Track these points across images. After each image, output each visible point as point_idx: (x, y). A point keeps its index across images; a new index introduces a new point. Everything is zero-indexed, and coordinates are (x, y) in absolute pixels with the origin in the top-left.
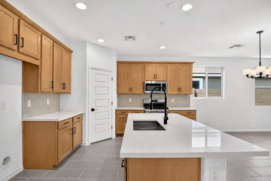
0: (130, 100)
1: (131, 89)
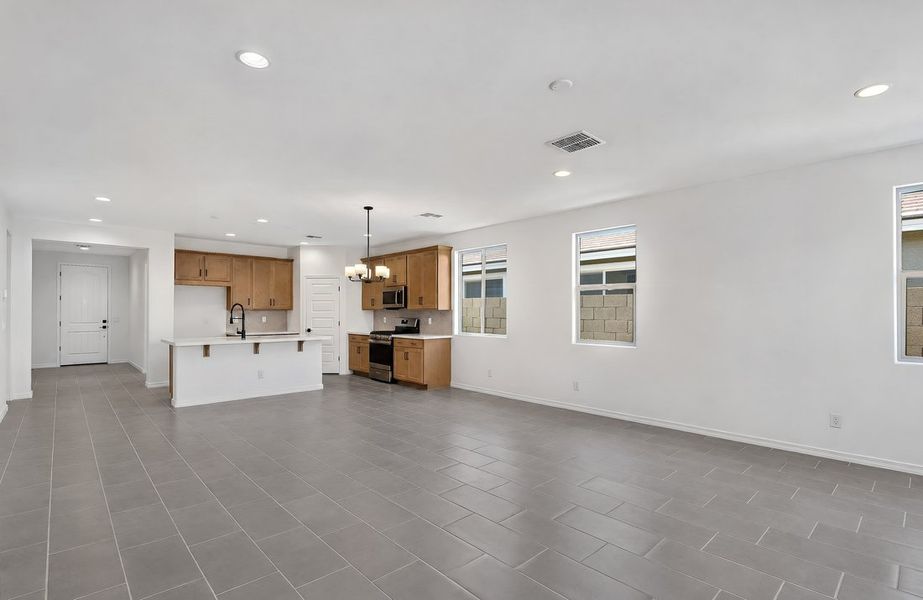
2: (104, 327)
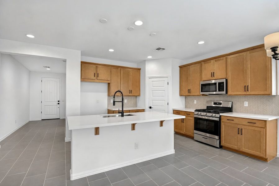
0: (195, 102)
1: (189, 91)
2: (59, 104)
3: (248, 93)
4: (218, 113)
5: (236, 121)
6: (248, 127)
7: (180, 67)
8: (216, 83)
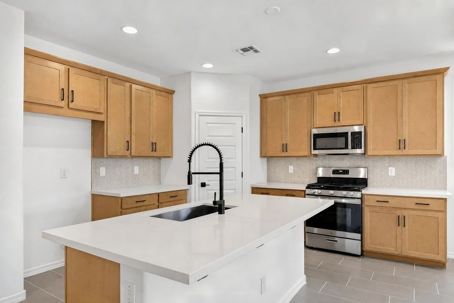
0: (291, 169)
1: (285, 148)
3: (405, 152)
4: (359, 190)
5: (393, 203)
6: (415, 213)
7: (263, 97)
8: (347, 133)
